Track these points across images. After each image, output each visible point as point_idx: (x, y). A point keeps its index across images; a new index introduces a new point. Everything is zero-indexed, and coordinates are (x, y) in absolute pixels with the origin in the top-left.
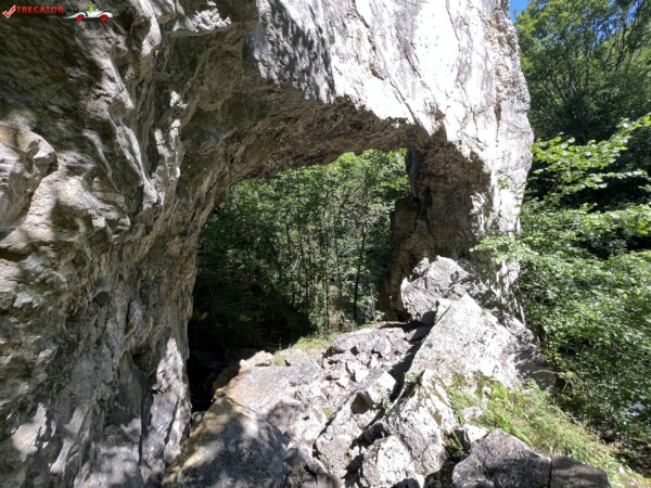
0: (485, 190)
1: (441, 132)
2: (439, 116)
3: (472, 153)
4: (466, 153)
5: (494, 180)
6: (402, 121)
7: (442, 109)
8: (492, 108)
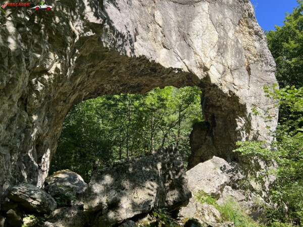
0: (244, 116)
1: (207, 78)
2: (206, 69)
3: (230, 91)
4: (226, 90)
5: (249, 109)
6: (180, 70)
7: (208, 66)
8: (244, 68)
